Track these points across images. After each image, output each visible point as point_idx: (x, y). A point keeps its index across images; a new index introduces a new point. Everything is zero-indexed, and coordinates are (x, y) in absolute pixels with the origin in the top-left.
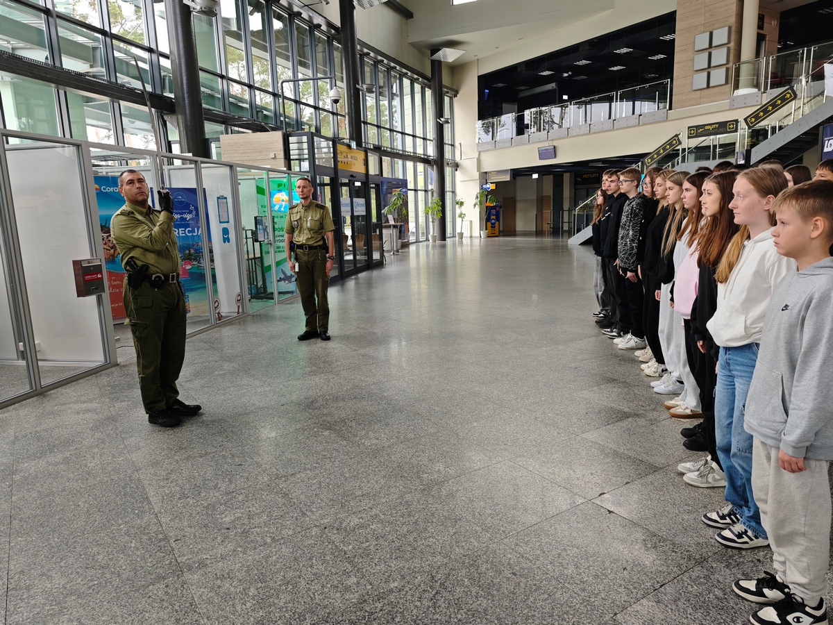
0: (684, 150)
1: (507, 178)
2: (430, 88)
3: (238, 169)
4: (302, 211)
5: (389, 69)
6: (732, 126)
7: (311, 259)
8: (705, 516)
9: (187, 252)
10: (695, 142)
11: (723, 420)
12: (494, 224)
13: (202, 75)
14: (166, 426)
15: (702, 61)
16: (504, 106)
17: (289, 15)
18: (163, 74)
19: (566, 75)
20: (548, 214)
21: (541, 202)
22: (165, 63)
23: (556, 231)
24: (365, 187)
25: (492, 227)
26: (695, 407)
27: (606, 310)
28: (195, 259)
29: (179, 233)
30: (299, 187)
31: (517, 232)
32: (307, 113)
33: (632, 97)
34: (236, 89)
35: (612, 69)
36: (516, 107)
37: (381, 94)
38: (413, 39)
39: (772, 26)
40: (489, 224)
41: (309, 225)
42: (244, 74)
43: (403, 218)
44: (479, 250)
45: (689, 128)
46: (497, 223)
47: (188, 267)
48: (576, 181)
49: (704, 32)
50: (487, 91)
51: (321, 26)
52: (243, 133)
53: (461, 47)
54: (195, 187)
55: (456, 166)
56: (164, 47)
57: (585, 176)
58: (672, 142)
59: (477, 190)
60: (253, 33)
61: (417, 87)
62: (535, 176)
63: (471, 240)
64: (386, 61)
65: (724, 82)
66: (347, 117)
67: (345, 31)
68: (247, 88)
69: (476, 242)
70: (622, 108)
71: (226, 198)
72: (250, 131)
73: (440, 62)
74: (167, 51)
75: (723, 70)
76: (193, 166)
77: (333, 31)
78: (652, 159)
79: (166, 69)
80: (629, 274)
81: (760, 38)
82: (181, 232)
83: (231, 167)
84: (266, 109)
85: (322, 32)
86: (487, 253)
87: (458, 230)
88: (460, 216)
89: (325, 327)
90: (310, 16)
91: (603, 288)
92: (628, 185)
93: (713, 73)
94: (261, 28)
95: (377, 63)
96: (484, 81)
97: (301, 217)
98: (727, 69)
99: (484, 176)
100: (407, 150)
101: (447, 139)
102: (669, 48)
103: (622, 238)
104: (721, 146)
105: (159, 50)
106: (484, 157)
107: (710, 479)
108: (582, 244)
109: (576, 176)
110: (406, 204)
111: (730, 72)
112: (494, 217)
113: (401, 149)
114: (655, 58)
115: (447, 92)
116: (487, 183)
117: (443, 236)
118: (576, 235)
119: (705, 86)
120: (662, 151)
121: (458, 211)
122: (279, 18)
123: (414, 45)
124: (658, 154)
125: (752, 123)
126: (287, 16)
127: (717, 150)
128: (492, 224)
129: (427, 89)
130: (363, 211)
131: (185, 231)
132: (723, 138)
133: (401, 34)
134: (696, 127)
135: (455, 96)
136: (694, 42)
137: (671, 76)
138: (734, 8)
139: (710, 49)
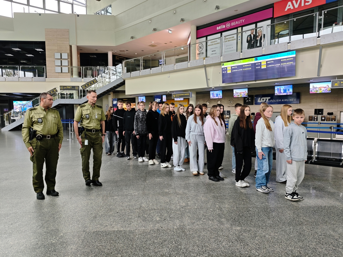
6: (77, 88)
10: (63, 92)
15: (58, 63)
45: (60, 86)
49: (58, 53)
58: (54, 90)
75: (67, 68)
93: (63, 68)
108: (11, 130)
118: (6, 127)
119: (61, 72)
125: (84, 88)
127: (68, 95)
132: (71, 92)
134: (63, 86)
136: (54, 55)
137: (45, 65)
138: (69, 48)
139: (61, 60)
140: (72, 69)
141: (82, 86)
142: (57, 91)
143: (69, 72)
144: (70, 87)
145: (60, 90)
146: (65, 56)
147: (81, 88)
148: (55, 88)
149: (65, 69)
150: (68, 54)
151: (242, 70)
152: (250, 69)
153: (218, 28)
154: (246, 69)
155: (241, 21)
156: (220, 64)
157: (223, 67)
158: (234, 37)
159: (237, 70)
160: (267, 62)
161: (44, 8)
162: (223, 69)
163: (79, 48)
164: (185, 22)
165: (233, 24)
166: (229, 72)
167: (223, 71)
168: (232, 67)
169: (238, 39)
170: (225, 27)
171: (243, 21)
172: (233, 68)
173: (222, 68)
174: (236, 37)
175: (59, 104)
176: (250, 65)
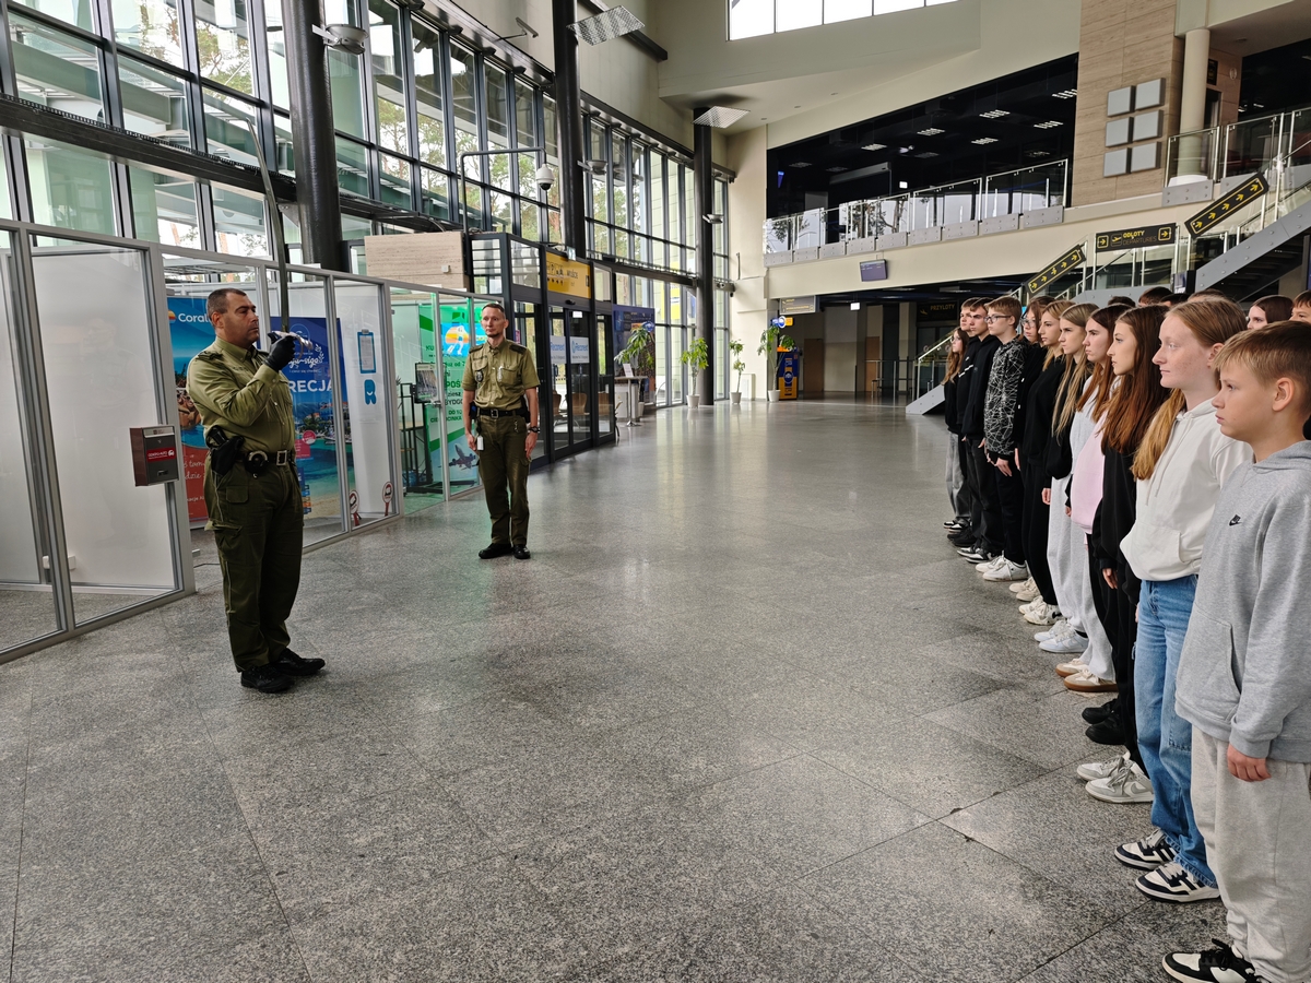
0: (1089, 270)
1: (811, 309)
2: (691, 167)
3: (392, 289)
4: (490, 355)
5: (630, 137)
6: (1165, 234)
7: (503, 431)
8: (1120, 849)
9: (309, 417)
10: (1107, 258)
11: (1148, 697)
12: (791, 379)
13: (338, 142)
14: (268, 692)
15: (1118, 132)
16: (808, 197)
17: (476, 52)
18: (278, 140)
19: (904, 150)
20: (875, 366)
21: (863, 348)
22: (283, 124)
23: (887, 393)
24: (590, 319)
25: (786, 385)
26: (1105, 674)
27: (965, 518)
28: (321, 429)
29: (296, 388)
30: (486, 319)
31: (826, 394)
32: (502, 203)
33: (1008, 186)
34: (391, 165)
35: (977, 142)
36: (826, 198)
37: (616, 176)
38: (666, 92)
39: (1230, 79)
40: (782, 379)
41: (500, 377)
42: (404, 143)
43: (647, 370)
44: (765, 420)
45: (1098, 235)
46: (795, 378)
47: (310, 441)
48: (919, 315)
49: (1122, 87)
50: (780, 173)
51: (524, 69)
52: (401, 233)
53: (741, 105)
54: (324, 316)
55: (731, 289)
56: (281, 99)
57: (934, 308)
58: (1071, 256)
59: (763, 327)
60: (419, 80)
61: (673, 166)
62: (855, 306)
63: (753, 405)
64: (624, 126)
65: (1153, 165)
66: (562, 210)
67: (561, 79)
68: (408, 164)
69: (762, 407)
70: (992, 203)
71: (371, 334)
72: (411, 231)
73: (708, 128)
74: (286, 106)
75: (1153, 146)
76: (321, 283)
77: (543, 78)
78: (1039, 282)
79: (283, 133)
80: (1000, 462)
81: (1211, 98)
82: (299, 386)
83: (381, 285)
84: (437, 197)
85: (526, 79)
86: (778, 426)
87: (733, 389)
88: (736, 367)
89: (522, 538)
90: (508, 55)
91: (961, 483)
92: (1001, 324)
93: (1136, 150)
94: (431, 71)
95: (610, 127)
96: (777, 157)
97: (487, 365)
98: (1159, 146)
99: (775, 305)
100: (654, 263)
101: (718, 247)
102: (1067, 110)
103: (991, 405)
104: (1148, 264)
105: (274, 103)
106: (774, 275)
107: (1128, 790)
108: (929, 413)
109: (919, 308)
110: (651, 346)
111: (1164, 148)
112: (790, 369)
113: (646, 261)
114: (1045, 126)
115: (719, 175)
116: (779, 316)
117: (709, 398)
118: (918, 399)
119: (1124, 170)
120: (1054, 271)
121: (733, 359)
122: (461, 56)
123: (667, 101)
124: (1049, 275)
125: (1197, 229)
126: (472, 54)
127: (1143, 270)
128: (787, 380)
129: (687, 169)
130: (585, 357)
131: (306, 384)
132: (1151, 252)
133: (649, 83)
134: (1109, 234)
135: (732, 180)
136: (1107, 102)
137: (1070, 154)
138: (1169, 50)
139: (1132, 115)
140: (1175, 147)
141: (1187, 224)
142: (1084, 259)
143: (1158, 165)
144: (1136, 234)
145: (1098, 251)
146: (1149, 94)
147: (1183, 232)
148: (1078, 247)
149: (1145, 156)
150: (1163, 82)
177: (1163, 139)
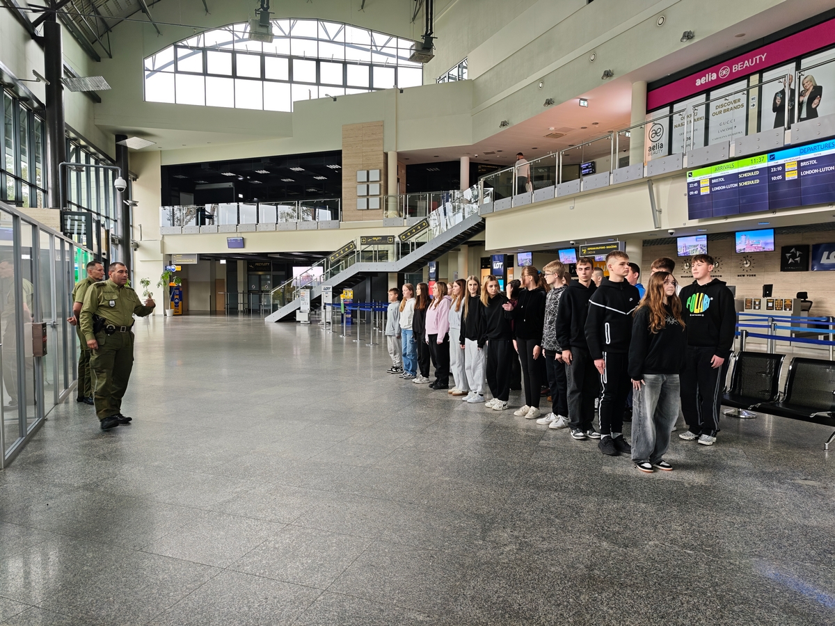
0: (358, 252)
1: (195, 261)
6: (389, 240)
12: (178, 303)
15: (362, 190)
20: (222, 294)
21: (214, 285)
23: (233, 311)
25: (177, 306)
31: (190, 312)
35: (284, 180)
36: (193, 197)
38: (98, 122)
39: (402, 173)
40: (173, 303)
45: (361, 237)
48: (248, 267)
49: (363, 170)
51: (28, 100)
53: (150, 138)
55: (137, 246)
57: (256, 264)
58: (350, 246)
59: (161, 271)
61: (101, 168)
62: (223, 262)
64: (78, 140)
67: (50, 109)
69: (160, 321)
73: (126, 147)
75: (377, 199)
77: (36, 105)
78: (335, 257)
85: (24, 105)
93: (371, 199)
98: (380, 198)
99: (169, 259)
106: (167, 240)
108: (279, 321)
109: (250, 264)
111: (382, 201)
112: (177, 297)
114: (319, 178)
116: (171, 265)
118: (272, 314)
119: (366, 208)
121: (143, 290)
124: (340, 253)
125: (404, 239)
127: (378, 254)
133: (90, 116)
134: (366, 237)
135: (135, 180)
136: (356, 175)
137: (340, 196)
138: (382, 158)
139: (368, 183)
140: (387, 201)
141: (399, 236)
142: (356, 248)
143: (380, 208)
144: (378, 238)
145: (362, 244)
146: (375, 175)
147: (397, 239)
148: (352, 242)
149: (375, 203)
150: (380, 171)
151: (736, 185)
152: (757, 181)
153: (698, 83)
154: (746, 183)
155: (756, 59)
156: (682, 174)
157: (689, 180)
158: (739, 100)
159: (724, 187)
160: (799, 162)
161: (345, 85)
162: (691, 186)
163: (401, 156)
164: (614, 78)
165: (737, 68)
166: (705, 191)
167: (689, 190)
168: (711, 179)
169: (751, 104)
170: (715, 78)
171: (763, 58)
172: (713, 181)
173: (689, 184)
174: (744, 101)
175: (358, 273)
176: (757, 173)
177: (382, 196)
